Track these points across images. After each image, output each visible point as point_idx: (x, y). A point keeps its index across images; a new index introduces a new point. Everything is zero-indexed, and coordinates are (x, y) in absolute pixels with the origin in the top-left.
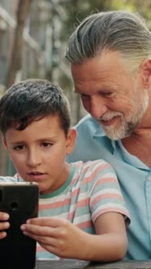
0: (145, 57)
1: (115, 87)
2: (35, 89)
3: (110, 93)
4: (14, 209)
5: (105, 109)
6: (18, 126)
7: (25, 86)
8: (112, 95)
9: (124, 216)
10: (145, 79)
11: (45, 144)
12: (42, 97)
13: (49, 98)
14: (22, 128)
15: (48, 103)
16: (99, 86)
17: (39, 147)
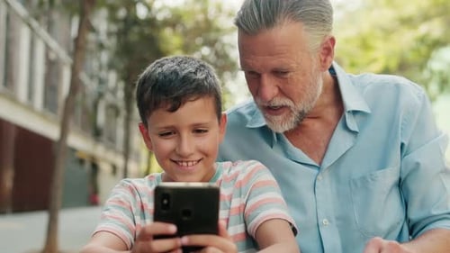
0: (327, 33)
1: (294, 65)
2: (186, 65)
3: (286, 73)
4: (185, 218)
5: (276, 91)
6: (169, 106)
7: (173, 61)
8: (289, 75)
9: (291, 224)
10: (323, 59)
11: (198, 130)
12: (195, 73)
13: (204, 76)
14: (174, 109)
15: (203, 80)
16: (275, 62)
17: (191, 134)
